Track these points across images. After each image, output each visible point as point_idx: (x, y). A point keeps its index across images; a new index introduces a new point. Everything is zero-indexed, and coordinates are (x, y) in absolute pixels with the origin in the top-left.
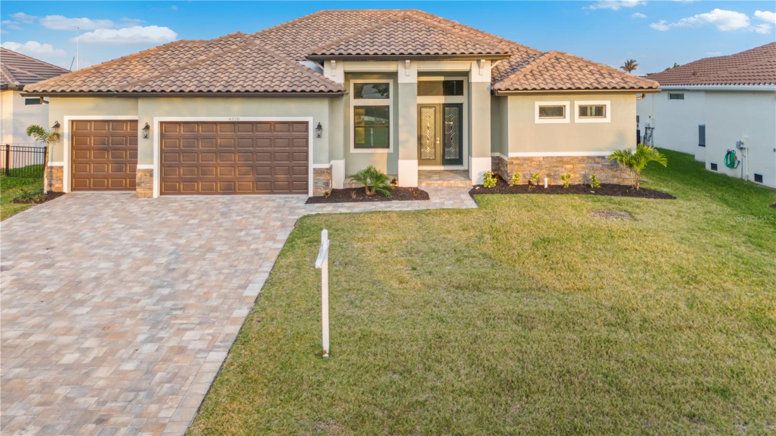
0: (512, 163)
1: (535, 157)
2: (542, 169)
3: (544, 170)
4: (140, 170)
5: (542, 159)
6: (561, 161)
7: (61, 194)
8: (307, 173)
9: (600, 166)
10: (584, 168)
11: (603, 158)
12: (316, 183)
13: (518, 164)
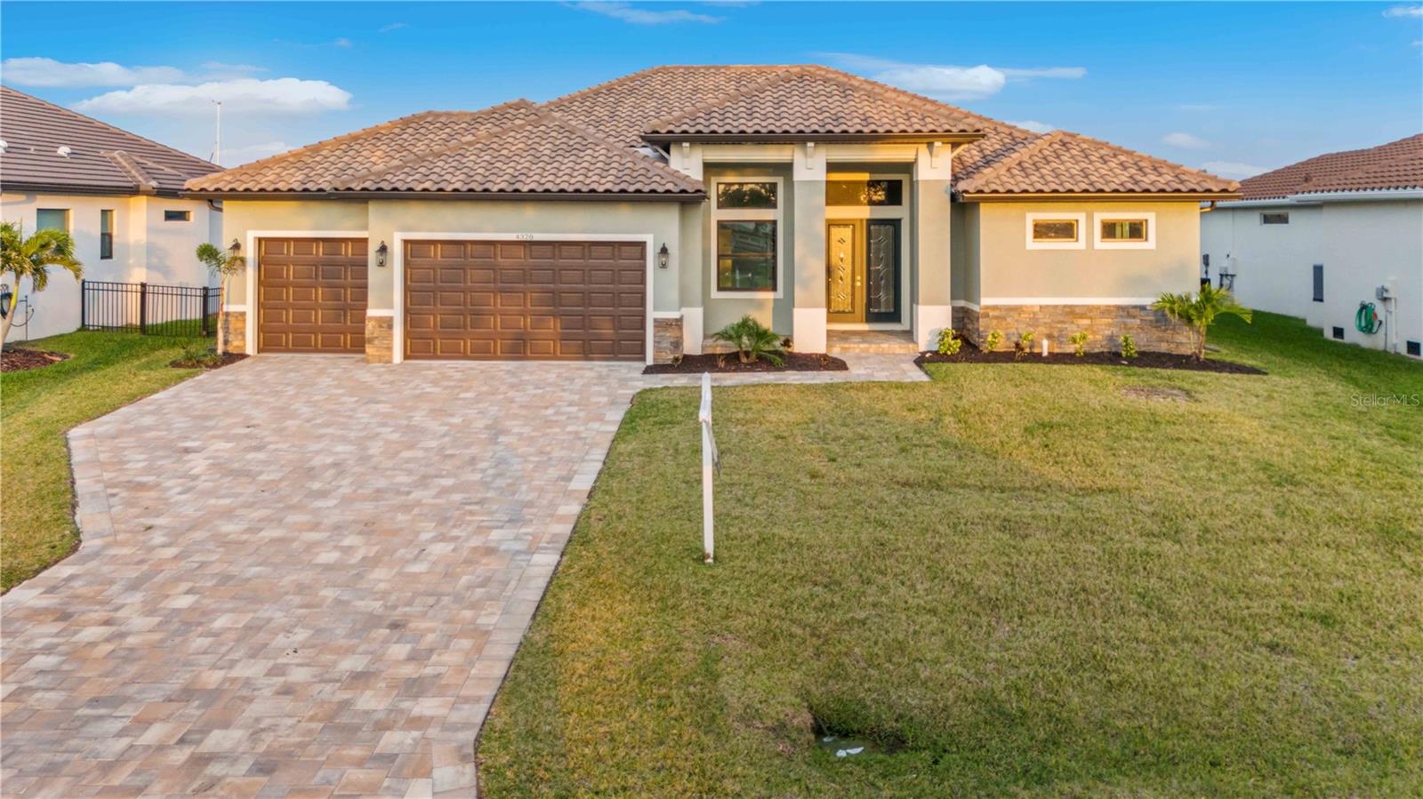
0: (987, 316)
1: (1026, 306)
2: (1037, 326)
3: (1040, 328)
4: (372, 318)
5: (1037, 309)
6: (1072, 312)
7: (243, 356)
8: (643, 326)
9: (1138, 321)
10: (1110, 325)
11: (1143, 308)
12: (659, 342)
13: (996, 318)
